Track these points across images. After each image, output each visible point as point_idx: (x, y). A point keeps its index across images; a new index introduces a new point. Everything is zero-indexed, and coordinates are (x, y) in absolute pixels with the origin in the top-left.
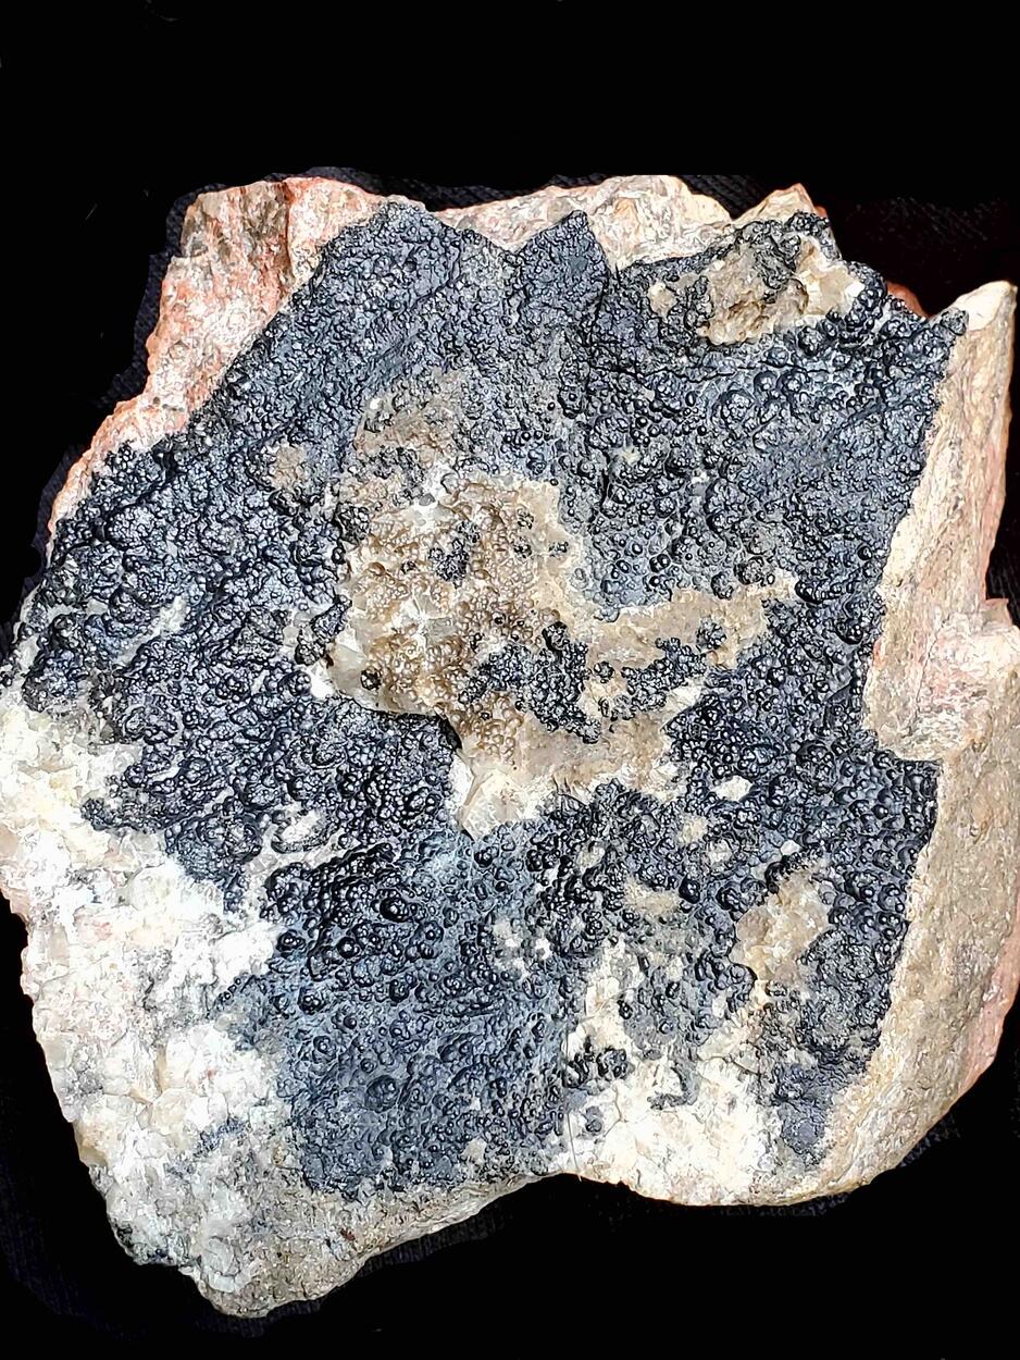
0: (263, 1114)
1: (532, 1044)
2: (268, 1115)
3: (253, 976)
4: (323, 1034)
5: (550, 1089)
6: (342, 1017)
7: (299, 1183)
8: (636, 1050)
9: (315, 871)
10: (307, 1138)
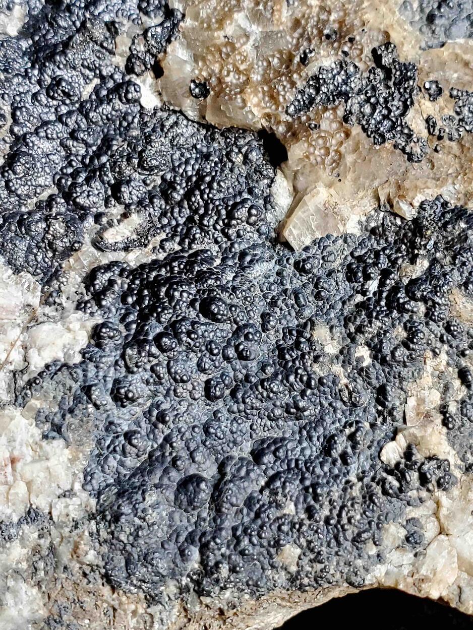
0: (67, 506)
1: (349, 450)
2: (71, 508)
3: (65, 365)
4: (134, 428)
5: (369, 497)
6: (155, 413)
7: (100, 581)
8: (459, 462)
9: (136, 270)
10: (112, 533)
